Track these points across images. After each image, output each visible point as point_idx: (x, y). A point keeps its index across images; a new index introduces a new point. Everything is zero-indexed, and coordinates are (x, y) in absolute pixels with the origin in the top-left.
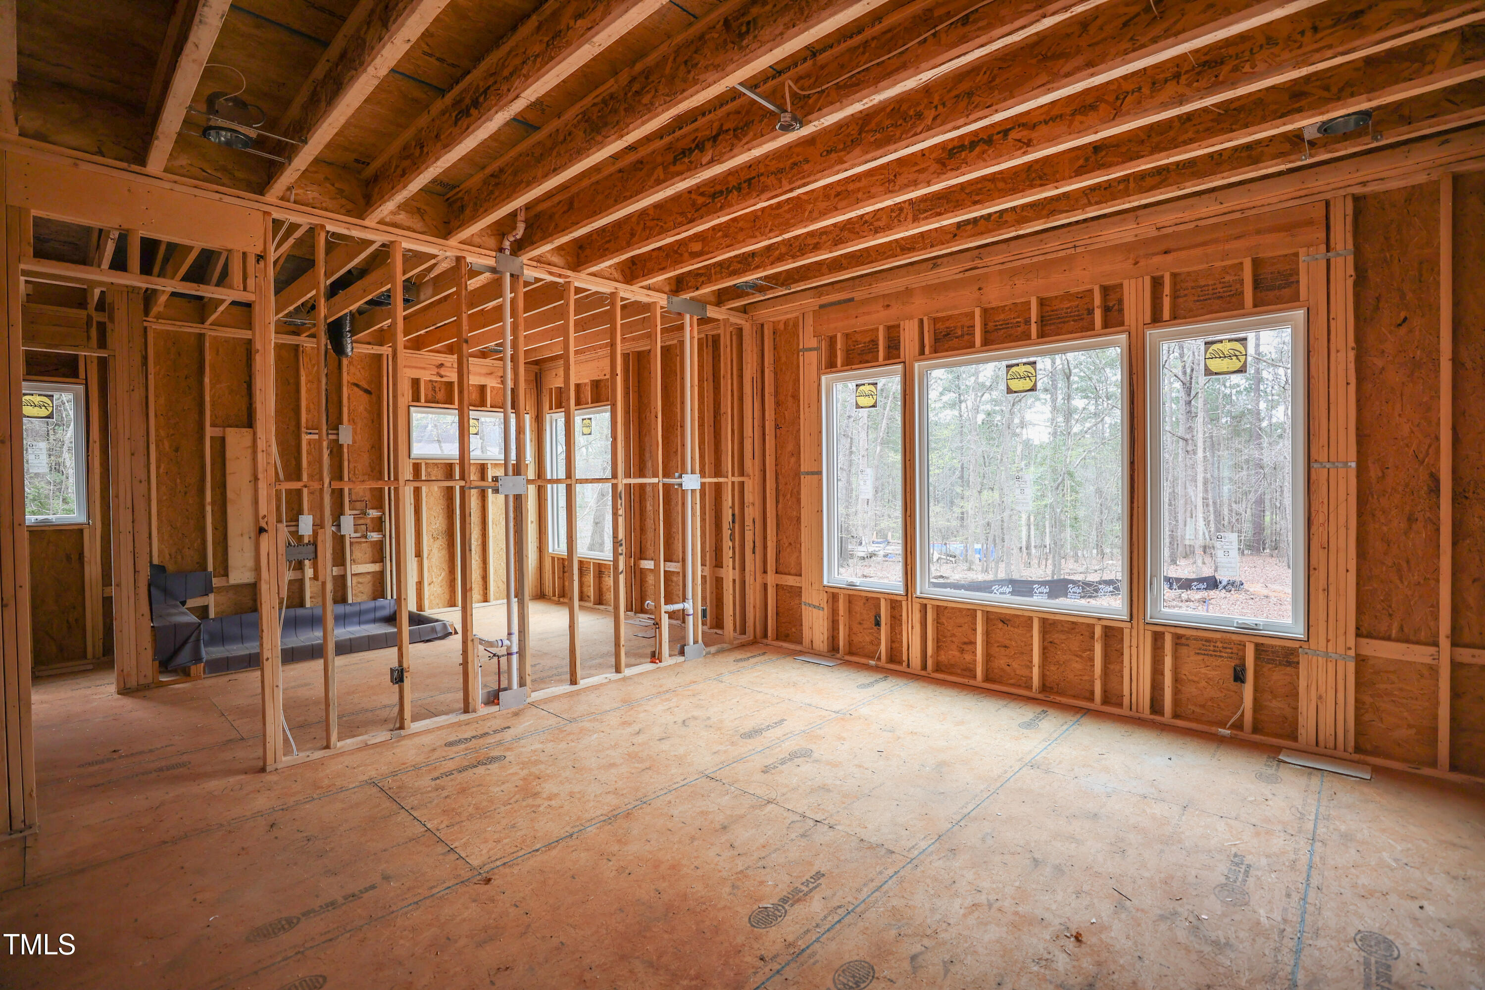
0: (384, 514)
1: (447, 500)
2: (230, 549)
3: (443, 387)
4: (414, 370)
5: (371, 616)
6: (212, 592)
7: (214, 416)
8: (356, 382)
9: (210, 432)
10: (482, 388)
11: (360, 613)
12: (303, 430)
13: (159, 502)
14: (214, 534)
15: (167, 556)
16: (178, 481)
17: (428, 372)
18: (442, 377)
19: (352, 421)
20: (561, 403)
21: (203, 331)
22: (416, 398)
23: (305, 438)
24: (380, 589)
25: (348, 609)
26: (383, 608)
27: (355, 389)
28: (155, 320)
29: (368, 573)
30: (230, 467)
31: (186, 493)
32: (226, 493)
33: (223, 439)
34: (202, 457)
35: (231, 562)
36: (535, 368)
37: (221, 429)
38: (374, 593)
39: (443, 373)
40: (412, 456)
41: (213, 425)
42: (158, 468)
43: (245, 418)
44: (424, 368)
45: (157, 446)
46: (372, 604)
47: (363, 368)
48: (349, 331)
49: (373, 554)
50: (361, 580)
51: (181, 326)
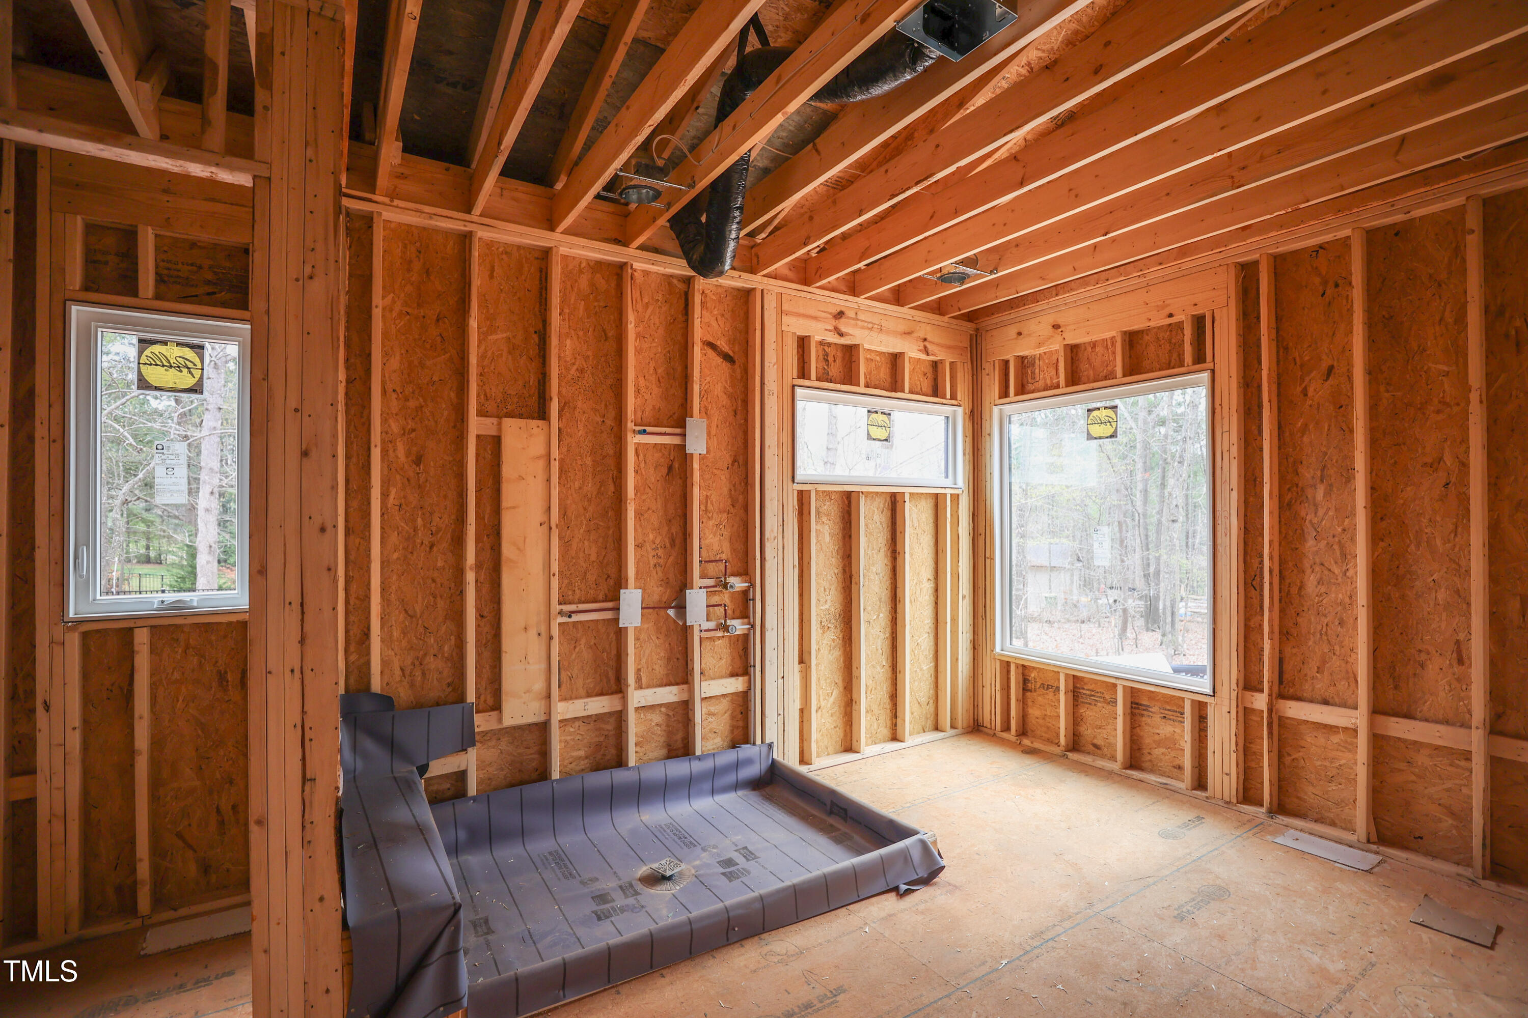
0: (753, 585)
1: (843, 558)
2: (506, 659)
3: (839, 354)
4: (802, 321)
5: (731, 778)
6: (473, 744)
7: (484, 396)
8: (711, 340)
9: (476, 426)
10: (895, 359)
11: (715, 773)
12: (630, 425)
13: (384, 564)
14: (478, 626)
15: (398, 672)
16: (419, 521)
17: (821, 326)
18: (841, 335)
19: (705, 412)
20: (1023, 386)
21: (470, 227)
22: (803, 373)
23: (633, 440)
24: (741, 724)
25: (697, 766)
26: (749, 761)
27: (710, 352)
28: (386, 200)
29: (725, 696)
30: (510, 494)
31: (431, 547)
32: (500, 545)
33: (497, 441)
34: (461, 476)
35: (508, 683)
36: (969, 327)
37: (495, 420)
38: (732, 732)
39: (843, 329)
40: (798, 478)
41: (481, 413)
42: (385, 495)
43: (534, 401)
44: (815, 318)
45: (384, 453)
46: (731, 756)
47: (723, 315)
48: (740, 208)
49: (733, 659)
50: (712, 709)
51: (431, 216)
